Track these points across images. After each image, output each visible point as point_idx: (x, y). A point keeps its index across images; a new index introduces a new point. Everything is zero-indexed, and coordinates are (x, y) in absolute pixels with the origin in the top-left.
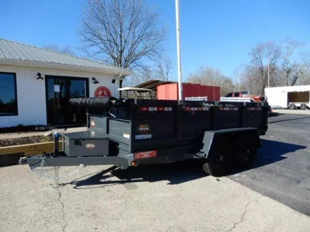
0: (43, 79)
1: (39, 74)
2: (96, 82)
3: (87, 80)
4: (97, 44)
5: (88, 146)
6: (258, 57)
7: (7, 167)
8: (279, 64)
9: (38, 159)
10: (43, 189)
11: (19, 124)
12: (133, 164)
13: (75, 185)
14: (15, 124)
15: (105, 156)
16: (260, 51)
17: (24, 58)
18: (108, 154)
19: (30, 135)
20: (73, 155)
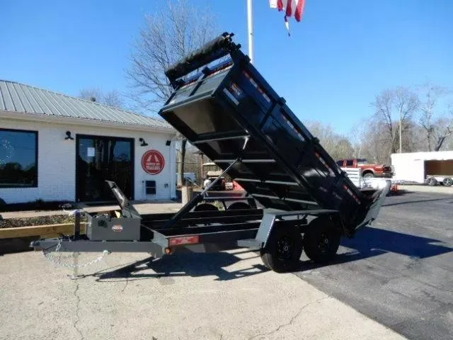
0: (72, 139)
1: (68, 133)
2: (144, 144)
3: (132, 141)
4: (153, 90)
5: (115, 228)
6: (384, 108)
7: (17, 254)
8: (417, 119)
9: (53, 242)
10: (59, 281)
11: (38, 199)
12: (168, 251)
13: (98, 278)
14: (33, 199)
15: (135, 241)
16: (387, 100)
17: (49, 112)
18: (139, 239)
19: (51, 213)
20: (96, 239)
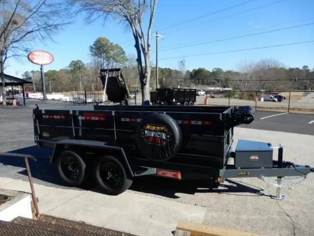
13: (261, 192)
